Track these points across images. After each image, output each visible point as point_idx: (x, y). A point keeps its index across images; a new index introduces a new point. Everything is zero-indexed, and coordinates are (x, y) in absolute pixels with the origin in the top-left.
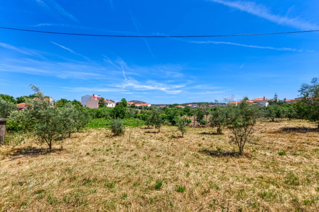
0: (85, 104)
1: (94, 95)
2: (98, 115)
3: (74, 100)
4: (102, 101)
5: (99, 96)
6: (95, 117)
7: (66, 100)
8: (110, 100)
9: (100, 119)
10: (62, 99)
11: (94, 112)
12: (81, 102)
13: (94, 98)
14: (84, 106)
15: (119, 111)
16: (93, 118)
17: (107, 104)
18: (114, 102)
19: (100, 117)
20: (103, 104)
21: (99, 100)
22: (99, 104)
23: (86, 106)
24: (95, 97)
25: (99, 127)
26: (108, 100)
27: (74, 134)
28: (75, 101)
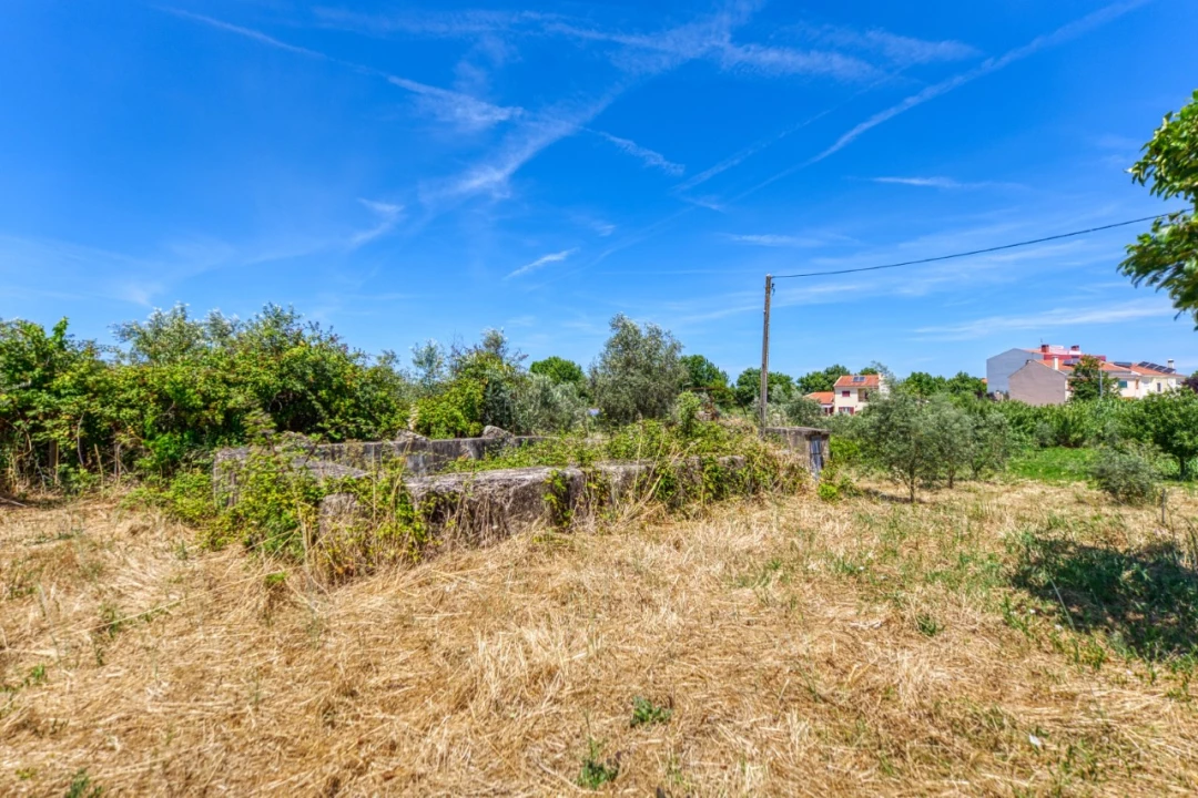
0: (1004, 388)
1: (1044, 348)
2: (1066, 436)
3: (960, 375)
4: (1086, 373)
5: (1074, 348)
6: (1049, 441)
7: (927, 375)
8: (1143, 365)
9: (1075, 450)
10: (913, 375)
11: (1046, 421)
12: (985, 381)
13: (1045, 363)
14: (999, 396)
15: (1170, 416)
16: (1043, 446)
17: (1123, 385)
18: (1169, 371)
19: (1077, 444)
20: (1097, 387)
21: (1072, 370)
22: (1072, 384)
23: (1007, 396)
24: (1048, 358)
26: (1128, 366)
28: (963, 379)
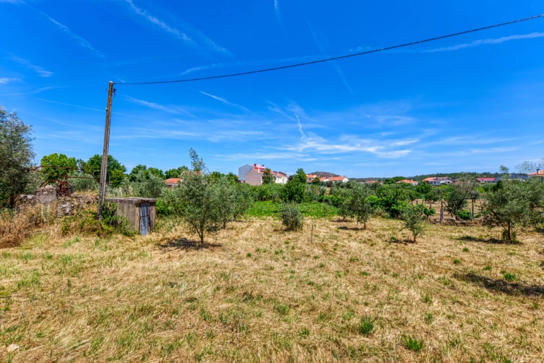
0: (244, 179)
1: (255, 165)
2: (262, 196)
3: (230, 173)
4: (267, 174)
5: (263, 166)
6: (257, 199)
7: (219, 173)
8: (280, 172)
9: (265, 202)
10: (214, 173)
11: (256, 192)
12: (238, 176)
13: (256, 170)
14: (242, 182)
15: (293, 189)
16: (256, 201)
17: (275, 179)
18: (285, 175)
19: (265, 200)
20: (269, 179)
21: (263, 173)
22: (263, 178)
23: (244, 182)
24: (257, 168)
25: (263, 215)
26: (276, 172)
27: (230, 223)
28: (231, 175)
